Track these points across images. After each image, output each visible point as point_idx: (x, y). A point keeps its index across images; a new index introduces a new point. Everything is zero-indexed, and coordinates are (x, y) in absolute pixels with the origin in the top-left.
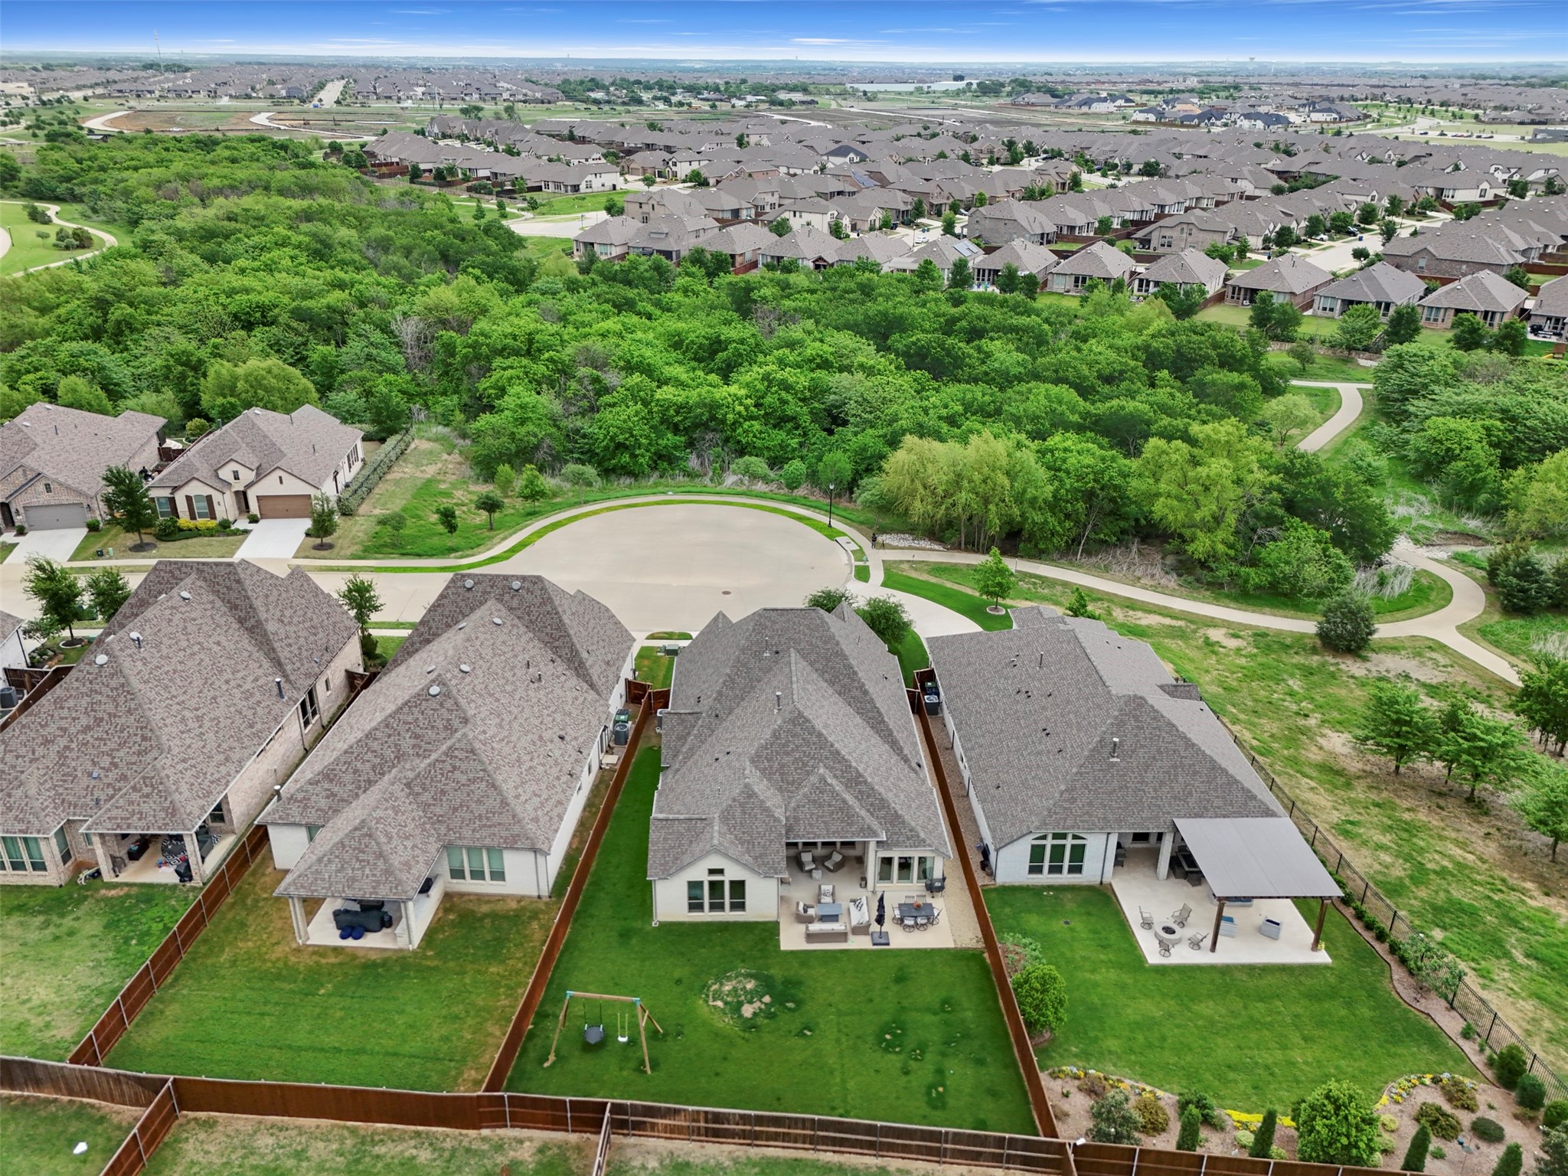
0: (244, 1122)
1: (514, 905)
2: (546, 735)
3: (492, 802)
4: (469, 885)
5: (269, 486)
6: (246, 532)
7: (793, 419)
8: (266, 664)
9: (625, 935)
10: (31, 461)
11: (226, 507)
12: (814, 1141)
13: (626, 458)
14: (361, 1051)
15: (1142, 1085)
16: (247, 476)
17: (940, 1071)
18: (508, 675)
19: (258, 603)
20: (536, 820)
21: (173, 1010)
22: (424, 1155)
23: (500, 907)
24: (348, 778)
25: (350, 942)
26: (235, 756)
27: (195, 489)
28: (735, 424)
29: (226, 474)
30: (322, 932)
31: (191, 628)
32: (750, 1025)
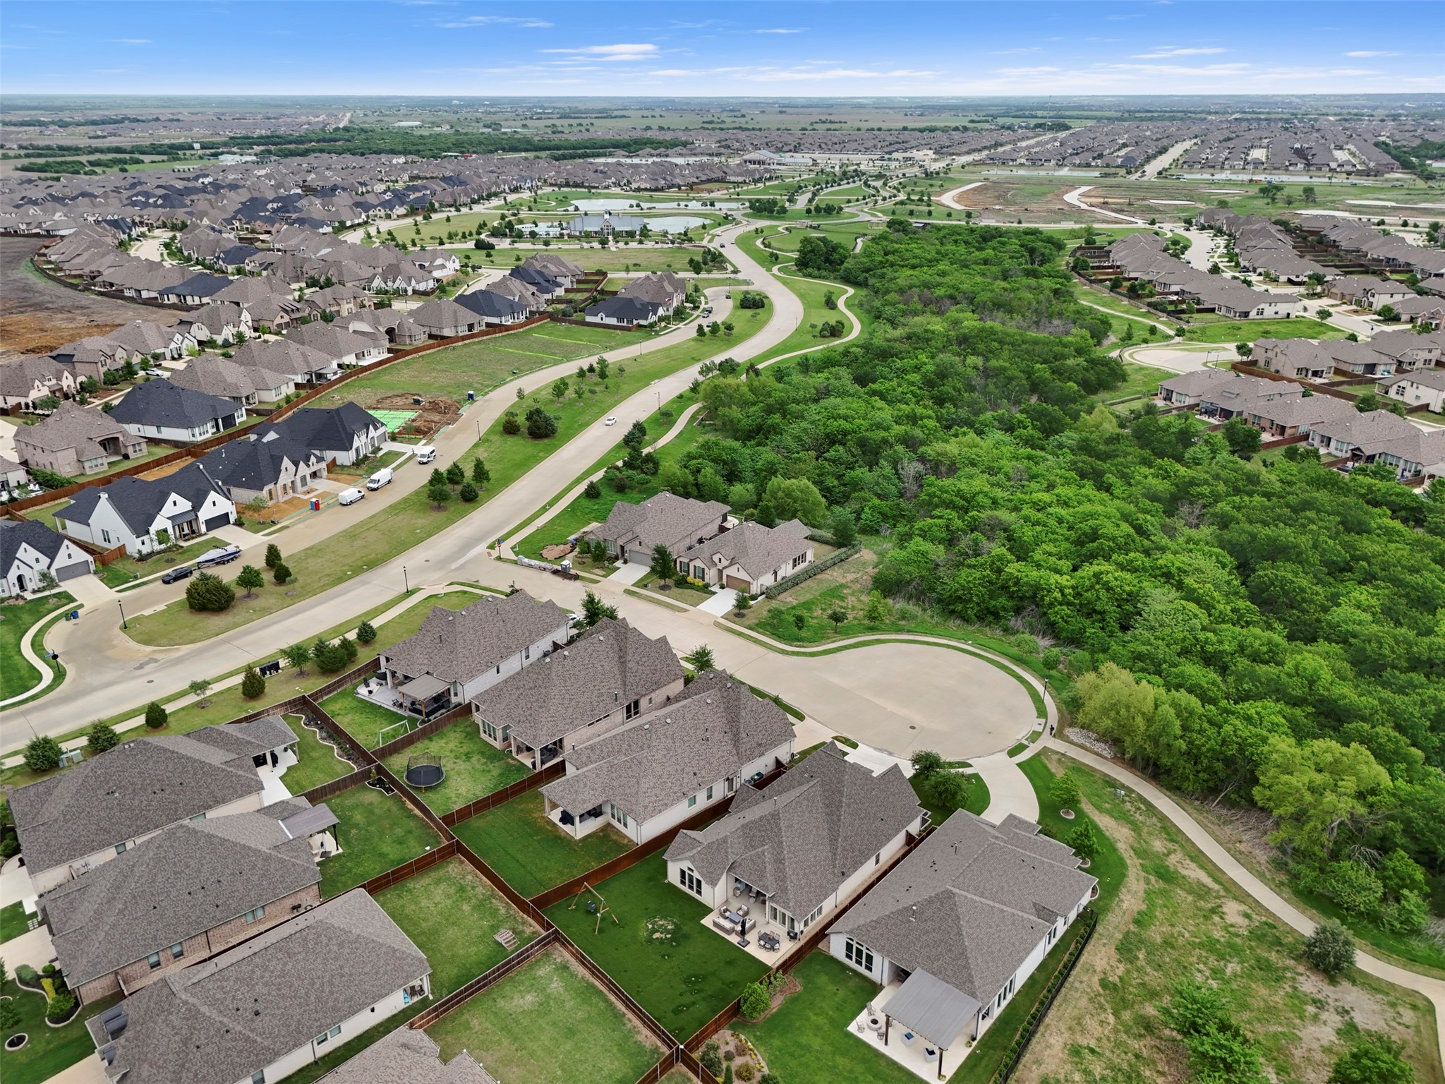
0: (470, 867)
1: (626, 841)
2: (687, 769)
3: (633, 790)
4: (615, 823)
5: (732, 571)
6: (714, 593)
7: (1102, 613)
8: (619, 682)
9: (650, 879)
10: (637, 529)
11: (711, 576)
12: (611, 989)
13: (959, 607)
14: (524, 866)
15: (763, 1064)
16: (725, 563)
17: (694, 1003)
18: (691, 732)
19: (630, 652)
20: (646, 807)
21: (490, 818)
22: (503, 911)
23: (621, 840)
24: (598, 752)
25: (560, 824)
26: (575, 722)
27: (698, 563)
28: (1051, 605)
29: (716, 558)
30: (555, 816)
31: (595, 655)
32: (650, 941)
